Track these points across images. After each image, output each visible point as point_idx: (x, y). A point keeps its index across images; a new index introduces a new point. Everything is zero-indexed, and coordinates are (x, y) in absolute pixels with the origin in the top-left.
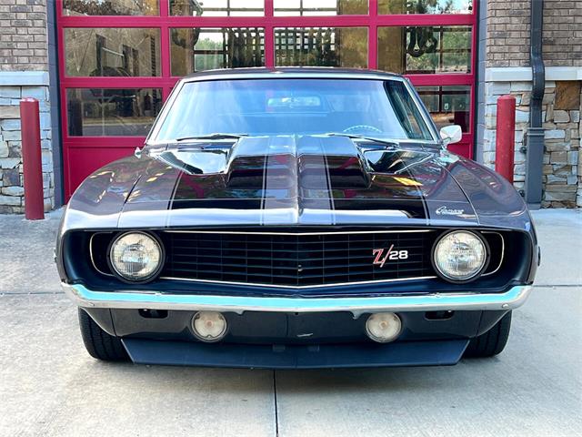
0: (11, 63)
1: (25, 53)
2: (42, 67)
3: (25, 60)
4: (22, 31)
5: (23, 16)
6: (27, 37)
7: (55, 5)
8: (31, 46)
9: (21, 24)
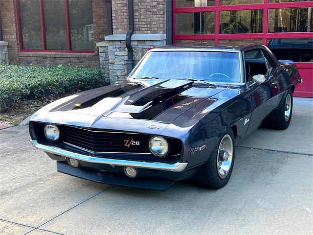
0: (150, 30)
1: (155, 26)
2: (162, 32)
3: (156, 29)
4: (155, 16)
5: (155, 10)
6: (156, 19)
7: (172, 2)
8: (158, 22)
9: (155, 14)
